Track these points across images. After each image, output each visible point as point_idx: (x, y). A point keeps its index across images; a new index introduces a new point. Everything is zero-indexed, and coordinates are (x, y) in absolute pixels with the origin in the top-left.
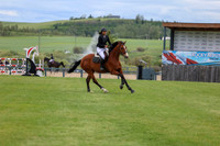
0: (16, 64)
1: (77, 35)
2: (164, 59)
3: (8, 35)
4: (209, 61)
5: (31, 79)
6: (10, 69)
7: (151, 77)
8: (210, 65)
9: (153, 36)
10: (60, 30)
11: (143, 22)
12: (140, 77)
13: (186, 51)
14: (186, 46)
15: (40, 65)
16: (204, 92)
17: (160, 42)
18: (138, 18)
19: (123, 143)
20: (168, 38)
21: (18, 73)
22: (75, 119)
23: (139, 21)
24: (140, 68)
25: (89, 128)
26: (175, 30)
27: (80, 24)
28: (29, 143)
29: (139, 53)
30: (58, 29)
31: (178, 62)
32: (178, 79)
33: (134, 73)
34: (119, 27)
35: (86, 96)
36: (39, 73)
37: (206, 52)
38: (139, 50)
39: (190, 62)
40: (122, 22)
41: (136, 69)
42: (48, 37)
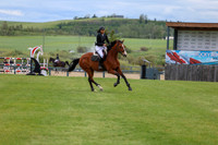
0: (21, 63)
1: (81, 34)
2: (168, 59)
3: (13, 35)
4: (212, 60)
5: (36, 78)
6: (15, 68)
7: (155, 77)
8: (213, 64)
9: (156, 36)
10: (64, 30)
11: (147, 22)
12: (143, 77)
13: (189, 51)
14: (190, 45)
15: (45, 65)
16: (207, 92)
17: (164, 41)
18: (141, 18)
19: (127, 142)
20: (172, 38)
21: (23, 73)
22: (79, 119)
23: (142, 21)
24: (144, 67)
25: (93, 127)
26: (179, 29)
27: (84, 24)
28: (34, 142)
29: (142, 52)
30: (62, 28)
31: (181, 61)
32: (181, 78)
33: (137, 72)
34: (123, 27)
35: (90, 96)
36: (43, 72)
37: (209, 52)
38: (143, 49)
39: (193, 61)
40: (126, 22)
41: (139, 68)
42: (52, 37)
